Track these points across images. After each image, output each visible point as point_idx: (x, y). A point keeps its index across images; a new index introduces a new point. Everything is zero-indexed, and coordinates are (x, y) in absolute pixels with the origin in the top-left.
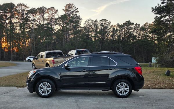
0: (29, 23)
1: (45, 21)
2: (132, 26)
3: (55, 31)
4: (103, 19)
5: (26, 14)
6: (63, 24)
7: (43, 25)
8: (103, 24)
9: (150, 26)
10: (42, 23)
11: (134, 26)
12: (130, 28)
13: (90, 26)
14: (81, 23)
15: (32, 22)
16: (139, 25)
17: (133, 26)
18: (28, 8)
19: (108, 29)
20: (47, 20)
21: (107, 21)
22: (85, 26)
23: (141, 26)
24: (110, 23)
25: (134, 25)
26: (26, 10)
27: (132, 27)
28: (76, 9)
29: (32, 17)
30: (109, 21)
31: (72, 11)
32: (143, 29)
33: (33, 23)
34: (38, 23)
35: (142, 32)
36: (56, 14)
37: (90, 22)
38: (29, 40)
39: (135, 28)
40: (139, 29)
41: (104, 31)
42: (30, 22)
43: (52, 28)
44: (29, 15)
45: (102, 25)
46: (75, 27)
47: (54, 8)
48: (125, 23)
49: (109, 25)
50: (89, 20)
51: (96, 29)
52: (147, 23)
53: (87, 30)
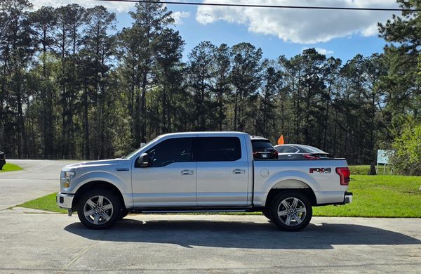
0: (32, 48)
1: (79, 44)
2: (320, 65)
4: (243, 44)
5: (25, 23)
7: (74, 56)
8: (244, 57)
9: (366, 64)
10: (70, 49)
11: (326, 65)
12: (316, 68)
13: (207, 62)
14: (182, 53)
16: (339, 61)
17: (322, 65)
18: (31, 6)
19: (256, 71)
20: (85, 43)
21: (254, 48)
22: (193, 60)
23: (344, 63)
24: (260, 55)
25: (326, 62)
26: (24, 11)
27: (320, 67)
28: (166, 12)
29: (41, 32)
30: (257, 48)
31: (155, 18)
32: (349, 71)
33: (45, 50)
34: (58, 49)
36: (109, 26)
37: (207, 50)
39: (328, 70)
40: (338, 70)
42: (36, 45)
44: (33, 28)
45: (239, 58)
46: (165, 64)
47: (104, 9)
48: (302, 55)
49: (258, 59)
50: (203, 46)
51: (223, 71)
52: (359, 56)
53: (198, 71)
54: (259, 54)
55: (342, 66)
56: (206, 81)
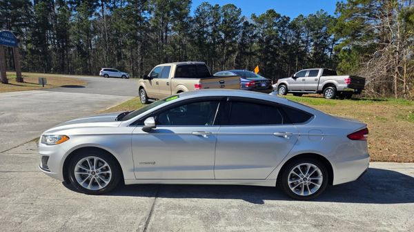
2: (276, 20)
4: (229, 5)
7: (121, 9)
8: (229, 13)
12: (274, 23)
14: (190, 9)
16: (289, 18)
19: (237, 23)
21: (236, 8)
22: (197, 14)
23: (291, 20)
25: (280, 19)
33: (102, 5)
35: (291, 32)
37: (206, 8)
38: (97, 37)
39: (281, 24)
40: (287, 25)
45: (226, 15)
48: (266, 13)
49: (239, 15)
50: (204, 5)
51: (216, 22)
52: (301, 16)
53: (200, 22)
54: (239, 12)
55: (290, 22)
56: (205, 29)
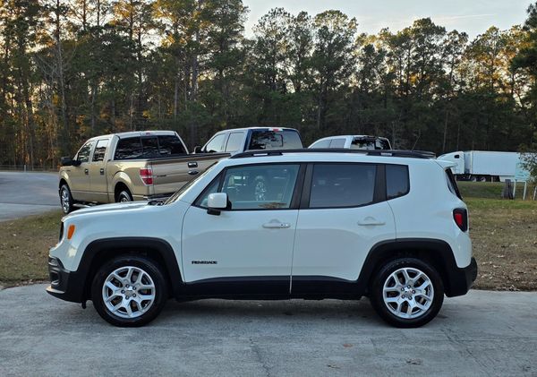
0: (41, 19)
1: (104, 13)
2: (437, 41)
3: (145, 55)
4: (330, 12)
6: (176, 26)
7: (98, 28)
8: (331, 30)
9: (504, 41)
10: (92, 20)
11: (446, 41)
12: (431, 46)
13: (279, 37)
14: (245, 25)
15: (53, 15)
16: (464, 36)
17: (441, 41)
19: (349, 51)
20: (113, 12)
21: (346, 17)
22: (260, 34)
23: (471, 39)
24: (355, 28)
25: (446, 37)
27: (438, 44)
30: (350, 18)
32: (478, 50)
33: (57, 22)
34: (77, 21)
35: (473, 64)
37: (279, 20)
38: (44, 86)
39: (448, 48)
40: (462, 50)
41: (330, 57)
42: (47, 15)
43: (131, 43)
45: (324, 33)
46: (221, 41)
48: (413, 27)
49: (352, 33)
50: (274, 14)
51: (303, 50)
52: (494, 29)
53: (267, 51)
54: (352, 26)
55: (468, 44)
